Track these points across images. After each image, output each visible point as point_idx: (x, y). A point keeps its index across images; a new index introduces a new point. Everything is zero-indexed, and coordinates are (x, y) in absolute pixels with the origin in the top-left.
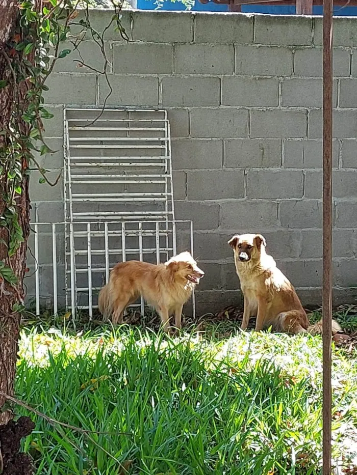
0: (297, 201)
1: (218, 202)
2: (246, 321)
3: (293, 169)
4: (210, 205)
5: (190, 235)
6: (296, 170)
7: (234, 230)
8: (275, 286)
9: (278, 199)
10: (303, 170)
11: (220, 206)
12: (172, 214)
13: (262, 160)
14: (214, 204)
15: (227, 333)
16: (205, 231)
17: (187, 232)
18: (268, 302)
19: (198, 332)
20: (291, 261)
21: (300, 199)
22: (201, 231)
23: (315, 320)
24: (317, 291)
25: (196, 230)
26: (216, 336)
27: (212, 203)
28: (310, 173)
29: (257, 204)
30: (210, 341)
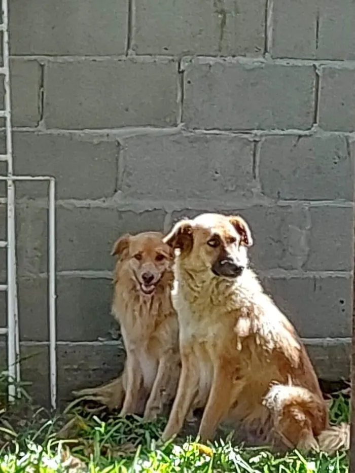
0: (300, 136)
1: (115, 135)
2: (177, 422)
3: (292, 62)
4: (95, 141)
5: (48, 210)
6: (299, 63)
7: (151, 203)
8: (261, 337)
9: (255, 132)
10: (317, 63)
11: (119, 143)
12: (6, 162)
13: (221, 38)
14: (105, 139)
15: (130, 445)
16: (84, 203)
17: (40, 203)
18: (238, 378)
19: (61, 442)
20: (282, 276)
21: (307, 132)
22: (72, 201)
23: (337, 416)
24: (342, 347)
25: (62, 198)
26: (103, 453)
27: (102, 136)
28: (332, 72)
29: (207, 141)
30: (87, 464)
